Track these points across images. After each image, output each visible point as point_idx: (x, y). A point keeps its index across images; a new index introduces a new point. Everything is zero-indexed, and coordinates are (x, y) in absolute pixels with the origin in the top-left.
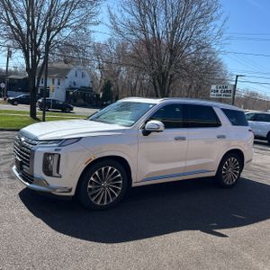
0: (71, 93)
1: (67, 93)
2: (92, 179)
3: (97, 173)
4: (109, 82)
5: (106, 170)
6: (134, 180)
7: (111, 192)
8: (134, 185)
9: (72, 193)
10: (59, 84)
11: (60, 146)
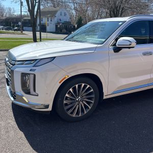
0: (59, 26)
1: (56, 26)
2: (67, 95)
3: (71, 90)
4: (80, 17)
5: (80, 86)
6: (105, 94)
7: (85, 105)
8: (105, 97)
9: (50, 109)
10: (51, 20)
11: (34, 66)
